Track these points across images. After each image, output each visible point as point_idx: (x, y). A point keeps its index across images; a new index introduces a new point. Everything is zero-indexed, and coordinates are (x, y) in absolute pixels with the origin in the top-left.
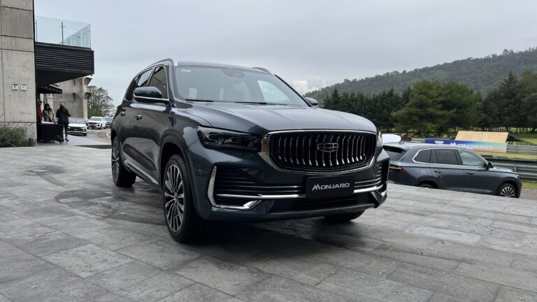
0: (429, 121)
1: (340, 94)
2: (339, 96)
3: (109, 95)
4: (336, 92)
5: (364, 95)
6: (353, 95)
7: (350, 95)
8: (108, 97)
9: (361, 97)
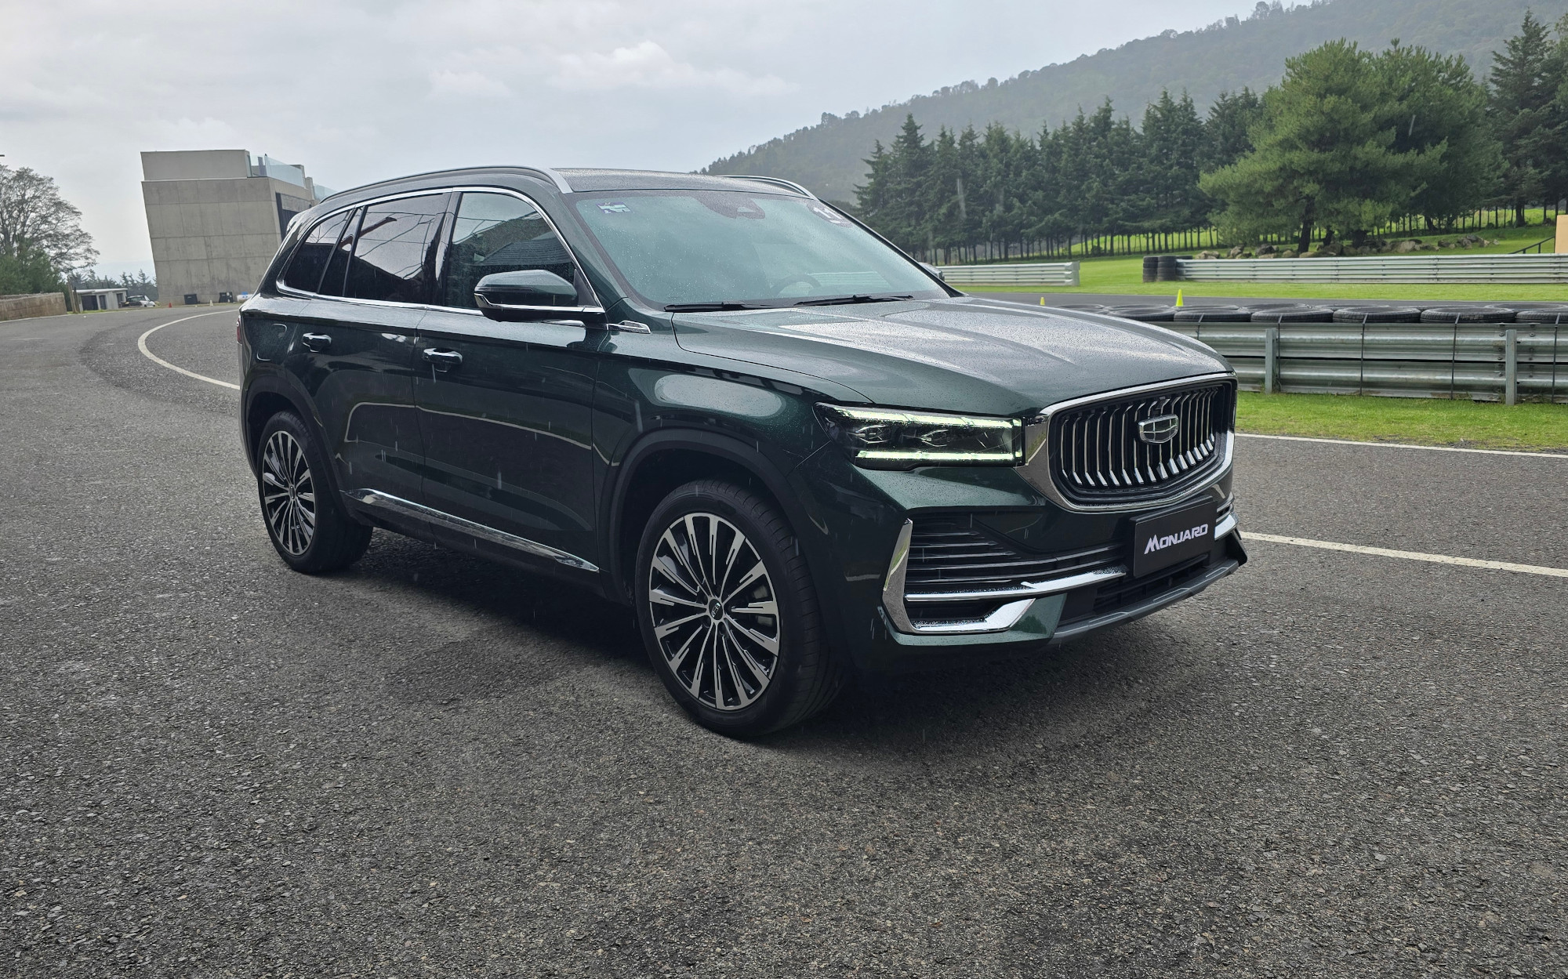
0: (1365, 196)
1: (929, 137)
2: (925, 143)
3: (62, 196)
4: (911, 128)
5: (1010, 134)
6: (970, 136)
7: (957, 138)
8: (59, 205)
9: (999, 140)
